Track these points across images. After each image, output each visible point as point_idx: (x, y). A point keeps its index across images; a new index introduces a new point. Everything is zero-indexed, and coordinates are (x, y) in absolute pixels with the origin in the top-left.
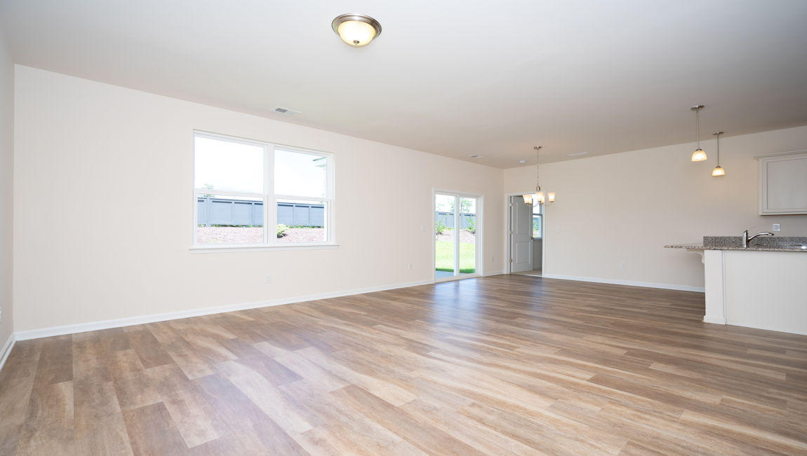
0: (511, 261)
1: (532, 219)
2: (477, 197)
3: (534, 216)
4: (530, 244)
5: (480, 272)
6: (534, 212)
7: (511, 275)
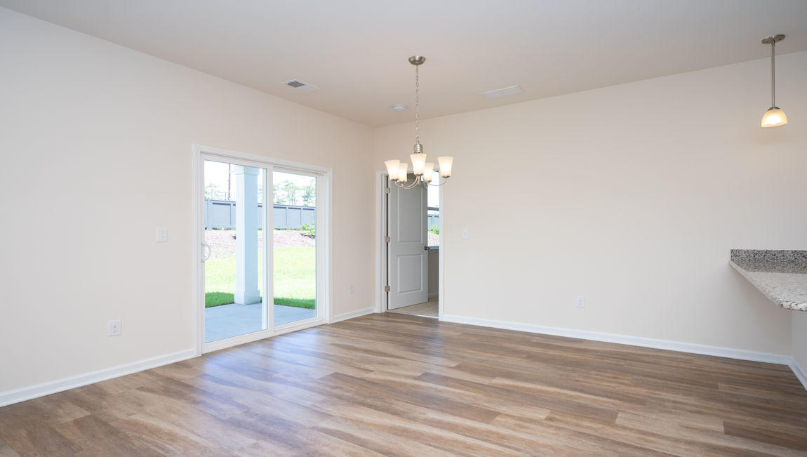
0: (388, 289)
1: (426, 216)
2: (316, 173)
3: (430, 212)
4: (423, 256)
5: (324, 314)
6: (429, 205)
7: (388, 315)
